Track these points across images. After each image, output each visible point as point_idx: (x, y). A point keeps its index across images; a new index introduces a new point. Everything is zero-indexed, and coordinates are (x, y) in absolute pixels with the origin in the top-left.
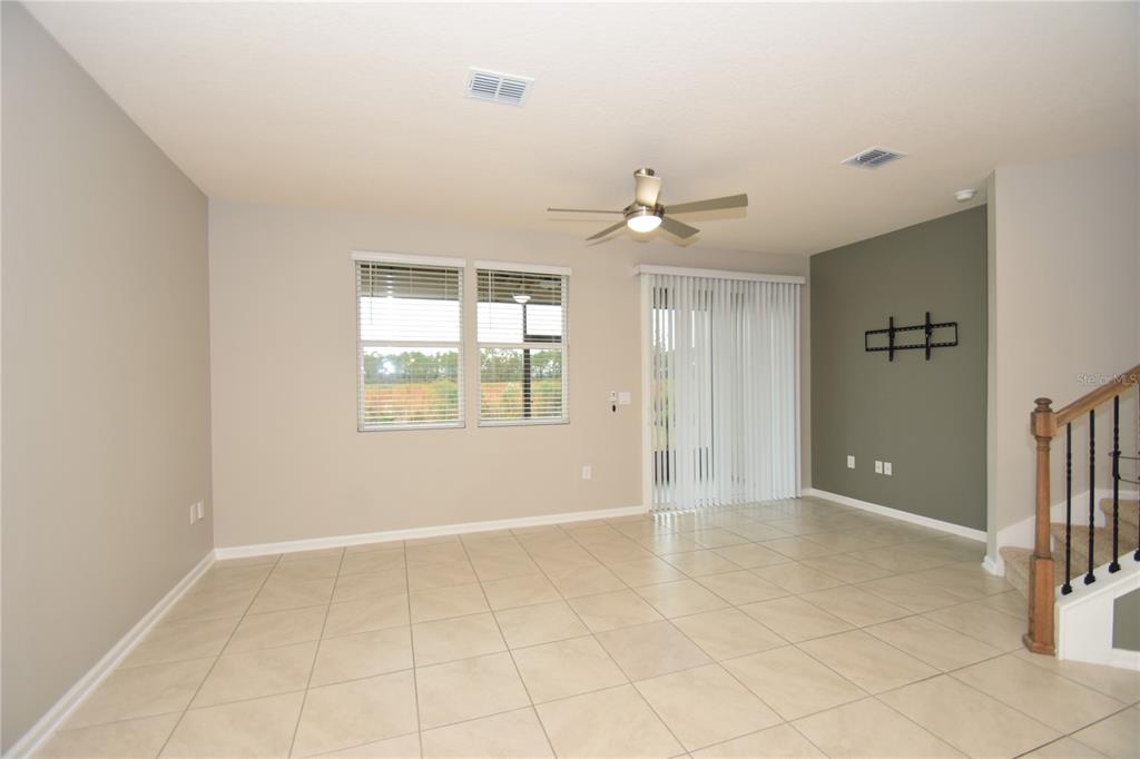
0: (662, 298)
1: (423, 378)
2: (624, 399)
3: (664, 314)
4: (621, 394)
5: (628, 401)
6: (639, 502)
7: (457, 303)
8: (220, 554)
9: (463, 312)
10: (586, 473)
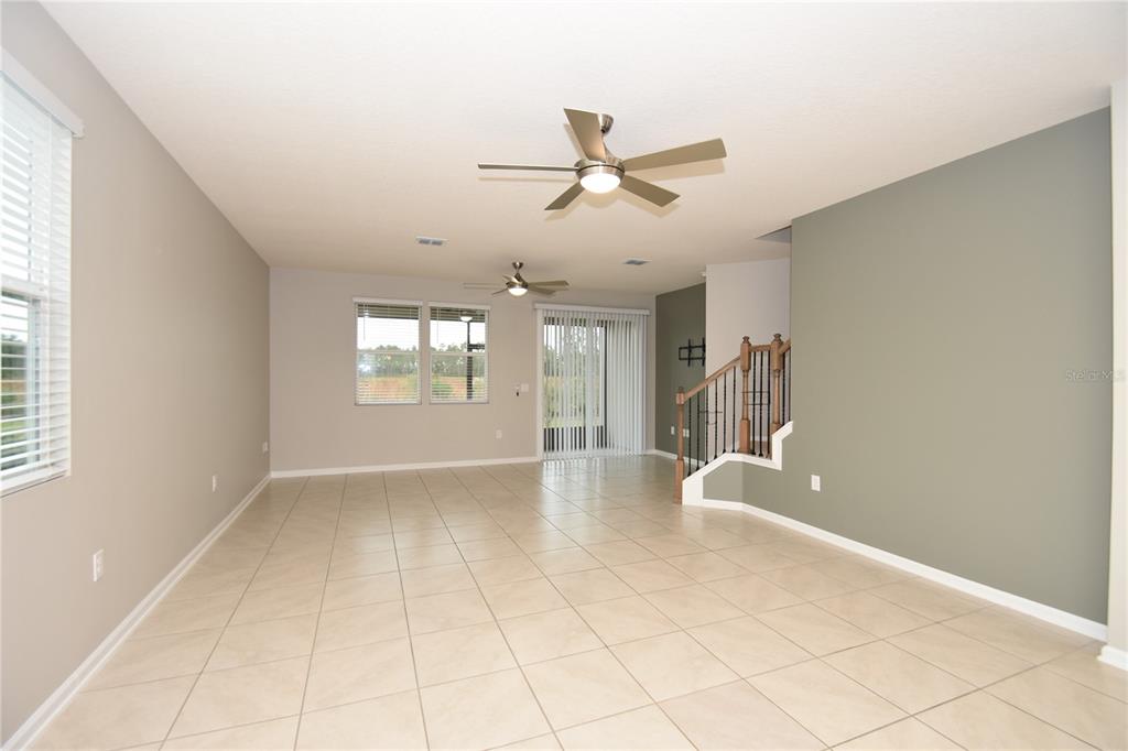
0: (550, 321)
1: (399, 372)
2: (524, 388)
3: (552, 328)
4: (522, 385)
5: (527, 390)
6: (534, 453)
7: (417, 322)
8: (274, 475)
9: (421, 325)
10: (499, 435)
